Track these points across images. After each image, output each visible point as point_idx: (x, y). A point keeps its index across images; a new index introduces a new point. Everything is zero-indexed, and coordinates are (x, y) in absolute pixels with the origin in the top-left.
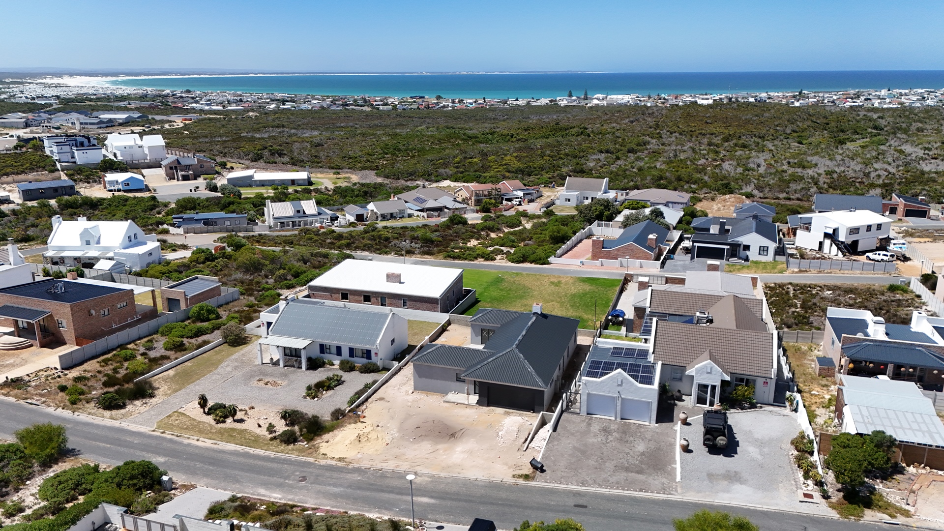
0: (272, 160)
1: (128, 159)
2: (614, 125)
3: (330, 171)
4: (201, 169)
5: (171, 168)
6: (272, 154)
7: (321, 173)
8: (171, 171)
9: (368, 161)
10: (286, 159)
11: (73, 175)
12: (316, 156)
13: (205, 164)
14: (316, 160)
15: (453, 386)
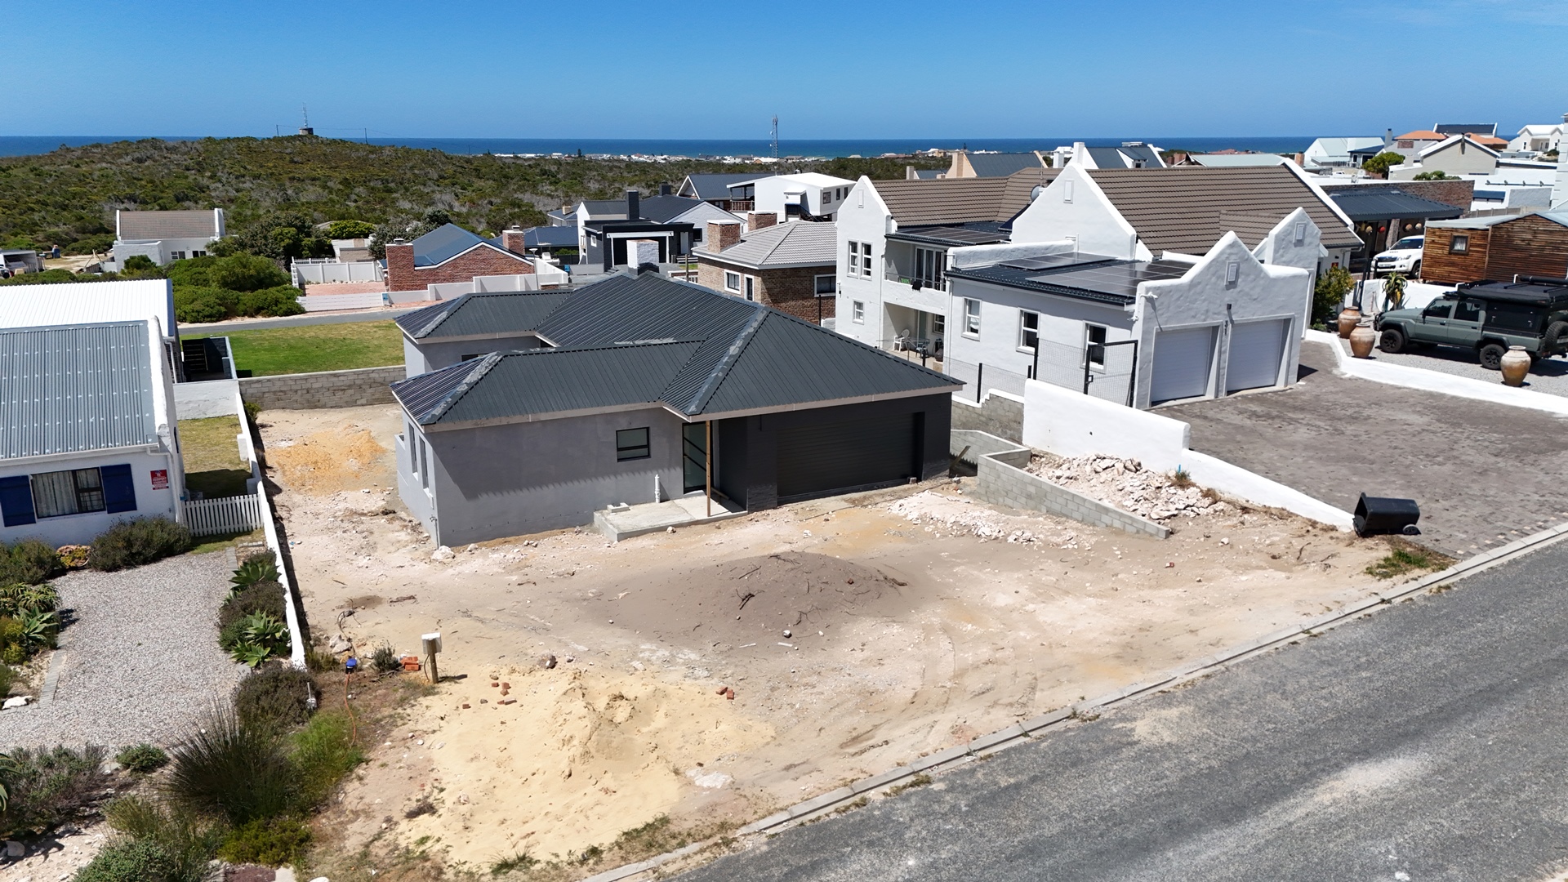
2: (104, 165)
15: (607, 484)
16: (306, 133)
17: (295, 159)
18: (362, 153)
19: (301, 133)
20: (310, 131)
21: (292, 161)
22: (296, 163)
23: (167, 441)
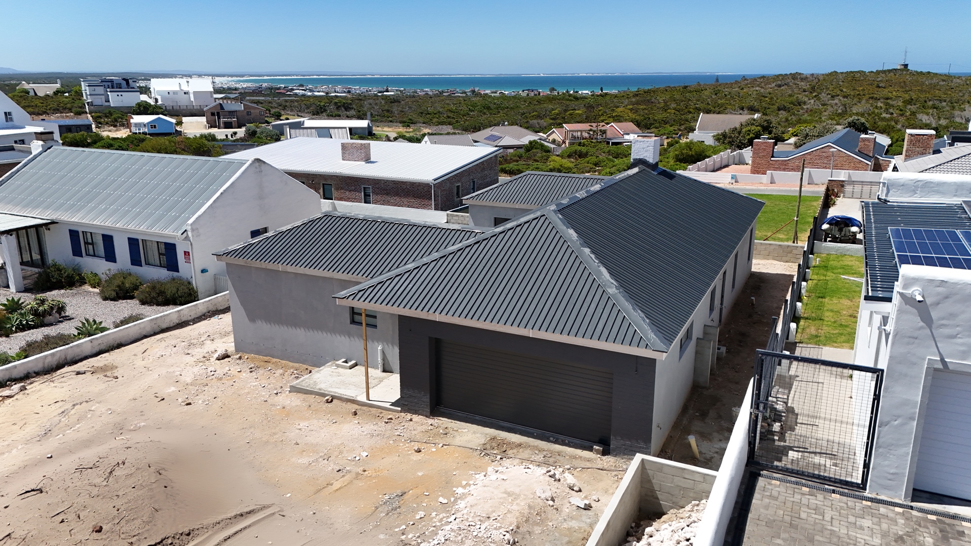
0: (337, 113)
1: (169, 104)
2: (757, 88)
3: (400, 125)
4: (247, 117)
5: (213, 114)
6: (338, 108)
7: (389, 127)
8: (213, 118)
9: (449, 117)
10: (352, 112)
11: (100, 117)
12: (388, 111)
13: (252, 111)
14: (386, 114)
15: (342, 342)
16: (903, 67)
17: (880, 85)
18: (935, 81)
19: (899, 67)
20: (906, 66)
21: (878, 87)
22: (880, 87)
23: (190, 234)
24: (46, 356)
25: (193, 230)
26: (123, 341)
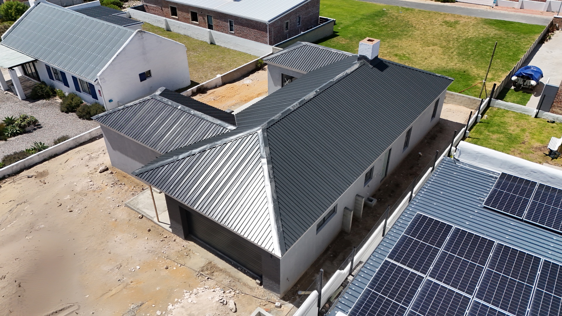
23: (99, 81)
24: (13, 166)
25: (101, 79)
26: (57, 153)
